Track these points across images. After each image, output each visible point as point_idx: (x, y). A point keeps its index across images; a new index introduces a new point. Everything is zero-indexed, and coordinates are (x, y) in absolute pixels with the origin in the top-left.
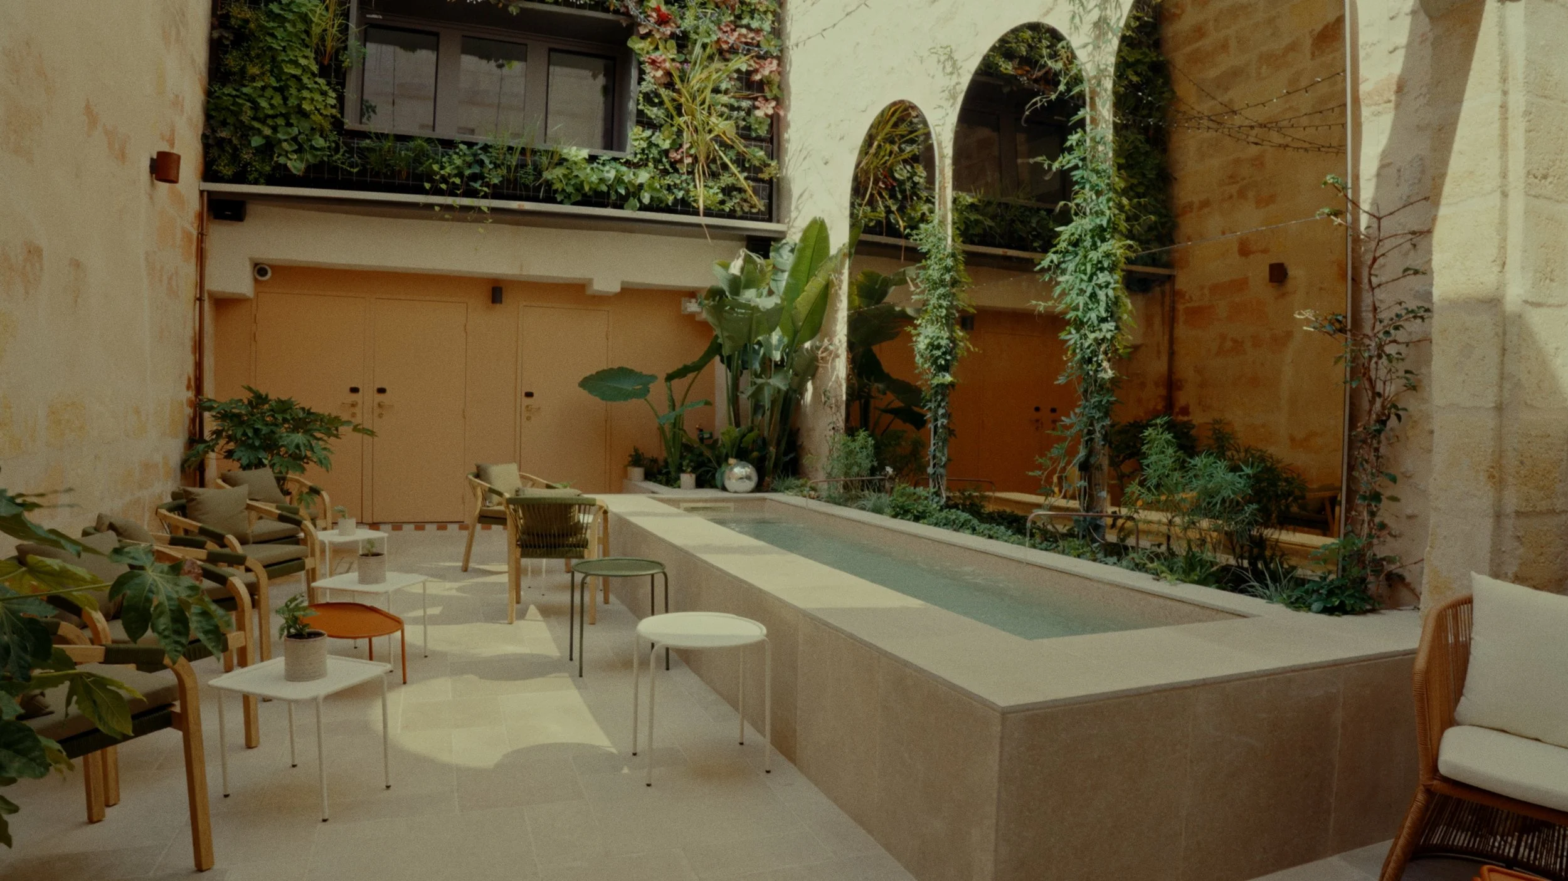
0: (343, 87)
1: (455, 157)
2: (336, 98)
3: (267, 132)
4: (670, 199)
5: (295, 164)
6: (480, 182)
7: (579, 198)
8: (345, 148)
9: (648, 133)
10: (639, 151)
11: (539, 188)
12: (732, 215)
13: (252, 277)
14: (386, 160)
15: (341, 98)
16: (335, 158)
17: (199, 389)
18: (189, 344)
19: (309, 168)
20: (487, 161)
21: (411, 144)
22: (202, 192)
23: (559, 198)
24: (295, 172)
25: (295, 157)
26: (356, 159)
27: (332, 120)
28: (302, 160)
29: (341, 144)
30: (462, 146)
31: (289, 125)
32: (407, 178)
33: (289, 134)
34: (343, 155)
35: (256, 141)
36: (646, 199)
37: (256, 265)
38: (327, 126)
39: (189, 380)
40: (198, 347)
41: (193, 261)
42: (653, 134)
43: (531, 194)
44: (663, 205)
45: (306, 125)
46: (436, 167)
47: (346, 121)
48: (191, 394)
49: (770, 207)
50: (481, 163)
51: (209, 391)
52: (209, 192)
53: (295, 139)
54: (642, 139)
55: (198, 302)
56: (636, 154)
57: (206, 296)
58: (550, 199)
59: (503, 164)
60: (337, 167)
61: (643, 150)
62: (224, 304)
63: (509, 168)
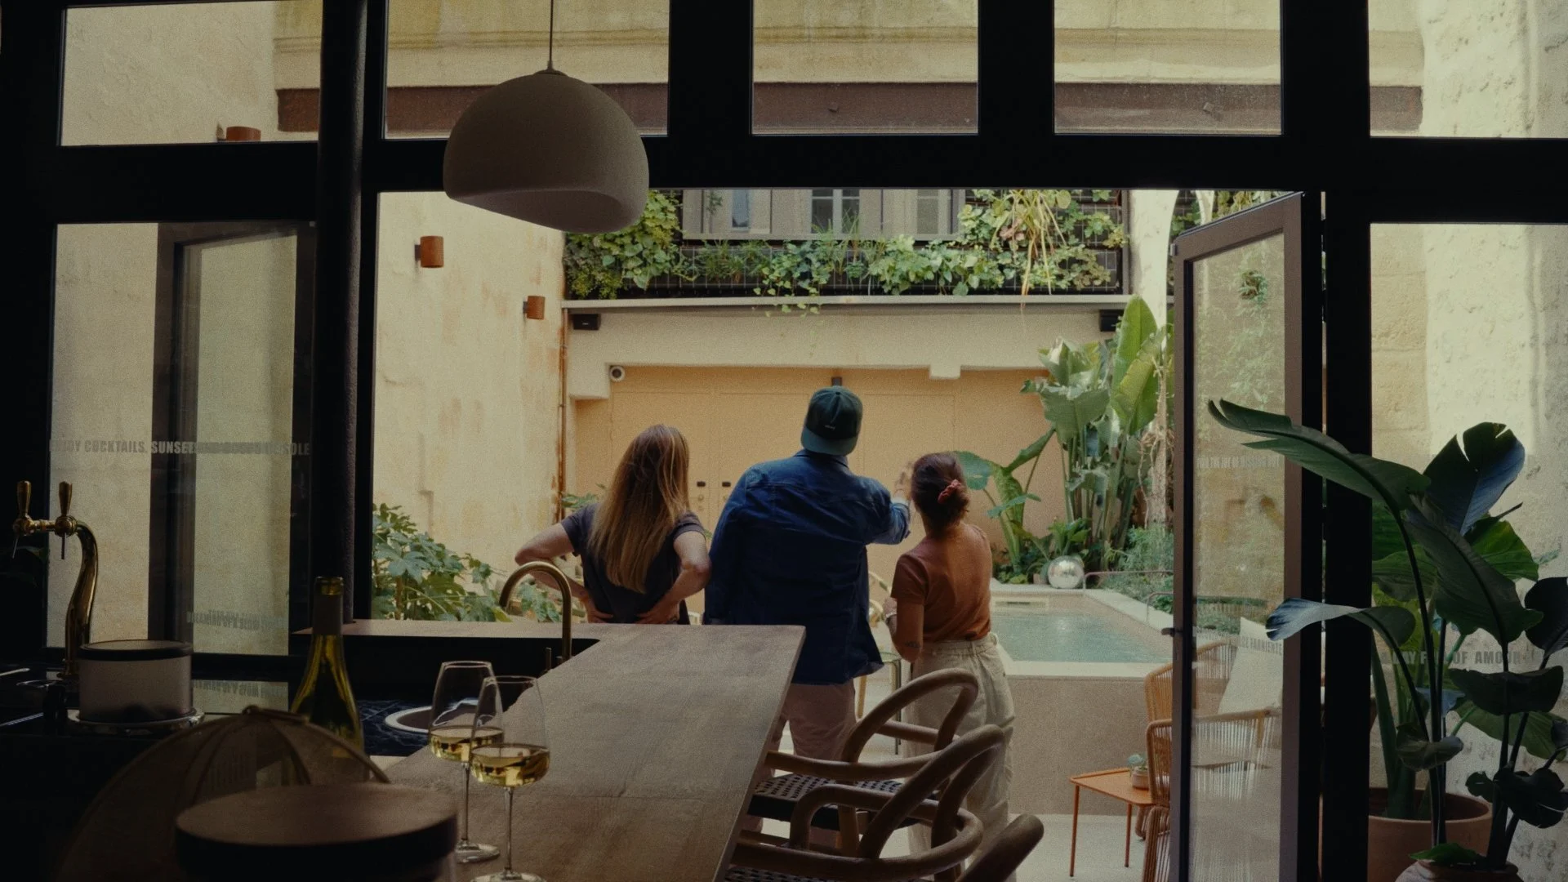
0: (681, 202)
1: (784, 258)
2: (675, 212)
3: (616, 251)
4: (1000, 281)
5: (641, 279)
6: (808, 281)
7: (907, 287)
8: (684, 258)
9: (979, 211)
10: (968, 231)
11: (866, 282)
12: (1072, 290)
13: (608, 380)
14: (721, 266)
15: (679, 213)
16: (676, 267)
17: (562, 486)
18: (553, 448)
19: (652, 280)
20: (814, 260)
21: (744, 248)
22: (563, 309)
23: (886, 289)
24: (640, 286)
25: (640, 272)
26: (694, 267)
27: (673, 234)
28: (645, 273)
29: (681, 255)
30: (790, 246)
31: (634, 243)
32: (741, 281)
33: (635, 251)
34: (683, 264)
35: (607, 260)
36: (975, 284)
37: (611, 367)
38: (668, 239)
39: (554, 478)
40: (561, 449)
41: (558, 370)
42: (984, 212)
43: (860, 285)
44: (993, 287)
45: (648, 241)
46: (765, 271)
47: (684, 231)
48: (555, 492)
49: (1119, 276)
50: (808, 262)
51: (570, 487)
52: (569, 310)
53: (640, 255)
54: (971, 219)
55: (561, 408)
56: (966, 235)
57: (568, 401)
58: (878, 291)
59: (830, 260)
60: (678, 277)
61: (973, 230)
62: (583, 405)
63: (837, 264)
